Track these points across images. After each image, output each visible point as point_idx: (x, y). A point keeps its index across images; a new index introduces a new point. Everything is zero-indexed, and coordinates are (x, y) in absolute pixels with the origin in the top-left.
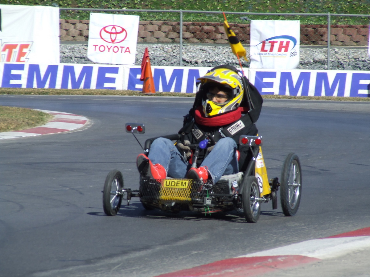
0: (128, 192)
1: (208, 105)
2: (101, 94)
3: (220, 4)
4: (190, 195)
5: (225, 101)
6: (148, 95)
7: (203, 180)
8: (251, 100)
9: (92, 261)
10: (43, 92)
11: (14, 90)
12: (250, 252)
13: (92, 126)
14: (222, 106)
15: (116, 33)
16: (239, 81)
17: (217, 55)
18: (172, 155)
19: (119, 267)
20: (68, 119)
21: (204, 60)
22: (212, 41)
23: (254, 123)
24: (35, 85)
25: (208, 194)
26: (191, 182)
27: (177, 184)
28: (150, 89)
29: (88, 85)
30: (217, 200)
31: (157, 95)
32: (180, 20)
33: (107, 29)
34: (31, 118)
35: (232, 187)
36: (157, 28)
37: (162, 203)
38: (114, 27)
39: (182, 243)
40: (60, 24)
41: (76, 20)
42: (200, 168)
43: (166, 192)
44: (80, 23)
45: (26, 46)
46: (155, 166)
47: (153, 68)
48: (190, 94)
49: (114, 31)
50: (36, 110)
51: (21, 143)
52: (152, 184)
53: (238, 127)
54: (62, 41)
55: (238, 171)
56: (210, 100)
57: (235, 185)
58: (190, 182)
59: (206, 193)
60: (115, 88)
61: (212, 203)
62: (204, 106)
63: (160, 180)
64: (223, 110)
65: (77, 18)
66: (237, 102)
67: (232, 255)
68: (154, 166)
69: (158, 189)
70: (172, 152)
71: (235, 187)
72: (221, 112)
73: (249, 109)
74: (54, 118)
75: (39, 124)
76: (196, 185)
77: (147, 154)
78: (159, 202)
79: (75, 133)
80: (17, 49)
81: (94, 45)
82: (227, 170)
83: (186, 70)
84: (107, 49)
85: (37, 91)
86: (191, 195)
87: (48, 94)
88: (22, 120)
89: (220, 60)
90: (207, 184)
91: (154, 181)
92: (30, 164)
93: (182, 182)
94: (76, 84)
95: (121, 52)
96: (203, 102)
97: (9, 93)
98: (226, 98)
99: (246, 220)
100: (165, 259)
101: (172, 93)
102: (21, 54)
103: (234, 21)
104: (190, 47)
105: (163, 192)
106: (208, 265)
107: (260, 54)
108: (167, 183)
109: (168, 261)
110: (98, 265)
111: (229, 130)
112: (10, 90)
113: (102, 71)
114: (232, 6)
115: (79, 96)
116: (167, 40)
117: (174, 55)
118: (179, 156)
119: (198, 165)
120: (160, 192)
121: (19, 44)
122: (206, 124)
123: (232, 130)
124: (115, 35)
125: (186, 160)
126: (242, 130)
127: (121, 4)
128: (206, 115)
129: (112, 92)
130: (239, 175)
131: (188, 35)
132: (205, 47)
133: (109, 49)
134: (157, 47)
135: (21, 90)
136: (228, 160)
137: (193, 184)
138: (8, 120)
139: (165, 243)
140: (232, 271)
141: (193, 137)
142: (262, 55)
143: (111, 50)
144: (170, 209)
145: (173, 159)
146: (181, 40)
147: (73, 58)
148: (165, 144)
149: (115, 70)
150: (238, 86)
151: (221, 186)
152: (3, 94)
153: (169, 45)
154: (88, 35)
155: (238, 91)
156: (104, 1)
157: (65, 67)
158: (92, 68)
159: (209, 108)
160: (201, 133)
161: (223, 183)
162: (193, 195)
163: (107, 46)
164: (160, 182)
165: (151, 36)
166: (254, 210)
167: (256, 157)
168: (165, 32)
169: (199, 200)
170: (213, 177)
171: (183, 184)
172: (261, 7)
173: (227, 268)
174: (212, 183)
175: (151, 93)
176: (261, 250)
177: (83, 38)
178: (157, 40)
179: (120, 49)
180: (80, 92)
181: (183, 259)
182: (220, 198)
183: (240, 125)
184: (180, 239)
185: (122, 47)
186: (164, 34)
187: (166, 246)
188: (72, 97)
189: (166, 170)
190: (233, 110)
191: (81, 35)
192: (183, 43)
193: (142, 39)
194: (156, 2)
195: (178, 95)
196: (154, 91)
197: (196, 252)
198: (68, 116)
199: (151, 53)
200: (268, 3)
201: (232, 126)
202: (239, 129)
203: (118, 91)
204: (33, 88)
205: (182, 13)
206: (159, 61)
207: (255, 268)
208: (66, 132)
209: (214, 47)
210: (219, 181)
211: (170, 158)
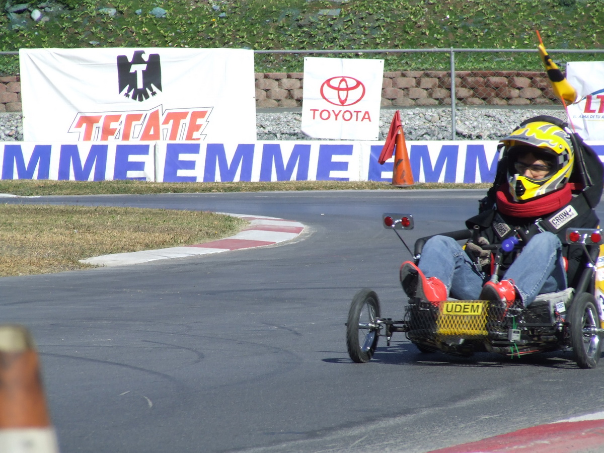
0: (387, 324)
1: (519, 182)
2: (325, 187)
3: (516, 41)
4: (486, 326)
5: (546, 176)
6: (401, 188)
7: (507, 302)
8: (587, 171)
9: (318, 433)
10: (232, 187)
11: (184, 186)
12: (575, 414)
13: (312, 235)
14: (541, 184)
15: (348, 89)
16: (567, 141)
17: (513, 123)
18: (456, 263)
19: (361, 442)
20: (273, 226)
21: (492, 132)
22: (504, 102)
23: (593, 209)
24: (218, 178)
25: (515, 324)
26: (487, 306)
27: (465, 308)
28: (405, 177)
29: (303, 174)
30: (531, 334)
31: (417, 187)
32: (450, 69)
33: (332, 83)
34: (213, 225)
35: (555, 311)
36: (414, 82)
37: (441, 340)
38: (343, 80)
39: (463, 404)
40: (256, 80)
41: (282, 74)
42: (503, 282)
43: (446, 322)
44: (288, 78)
45: (202, 114)
46: (430, 280)
47: (409, 144)
48: (471, 184)
49: (343, 85)
50: (220, 213)
51: (197, 264)
52: (424, 310)
53: (566, 216)
54: (260, 107)
55: (566, 286)
56: (522, 174)
57: (561, 309)
58: (485, 306)
59: (512, 323)
60: (347, 179)
61: (522, 338)
62: (511, 184)
63: (438, 302)
64: (542, 191)
65: (283, 70)
66: (565, 176)
67: (546, 420)
68: (428, 280)
69: (433, 318)
70: (457, 258)
71: (560, 312)
72: (539, 193)
73: (584, 187)
74: (250, 225)
75: (225, 234)
76: (495, 308)
77: (417, 262)
78: (435, 338)
79: (284, 247)
80: (187, 120)
81: (311, 110)
82: (546, 285)
83: (463, 146)
84: (333, 116)
85: (221, 185)
86: (488, 325)
87: (239, 190)
88: (197, 230)
90: (513, 307)
91: (429, 305)
92: (213, 293)
93: (473, 306)
94: (284, 174)
95: (357, 120)
96: (509, 178)
97: (175, 191)
98: (546, 170)
99: (578, 365)
100: (437, 428)
101: (440, 183)
102: (194, 127)
103: (539, 68)
104: (468, 111)
105: (442, 322)
106: (508, 434)
107: (583, 117)
108: (449, 307)
109: (442, 431)
110: (328, 438)
111: (553, 222)
112: (178, 186)
113: (327, 151)
114: (536, 43)
115: (290, 191)
116: (432, 101)
117: (443, 126)
118: (469, 265)
119: (500, 278)
120: (437, 322)
121: (191, 111)
122: (515, 214)
123: (556, 221)
124: (346, 92)
125: (481, 270)
126: (572, 220)
127: (355, 46)
128: (516, 199)
129: (344, 185)
130: (567, 292)
131: (464, 92)
132: (492, 112)
133: (336, 116)
134: (414, 114)
135: (195, 186)
136: (547, 268)
137: (491, 309)
138: (176, 229)
139: (436, 405)
140: (546, 442)
141: (495, 234)
142: (586, 119)
143: (340, 116)
144: (456, 350)
145: (458, 269)
146: (454, 100)
147: (278, 135)
148: (444, 245)
149: (347, 150)
150: (566, 150)
151: (537, 311)
152: (166, 193)
153: (434, 110)
154: (302, 98)
155: (566, 158)
156: (326, 42)
157: (265, 146)
158: (309, 147)
159: (521, 188)
160: (507, 228)
161: (540, 306)
162: (490, 325)
163: (333, 111)
164: (437, 307)
165: (404, 96)
166: (591, 349)
167: (595, 263)
168: (427, 89)
169: (501, 333)
170: (524, 297)
171: (475, 309)
172: (583, 44)
173: (537, 438)
174: (521, 306)
175: (407, 184)
176: (592, 411)
177: (294, 103)
178: (413, 102)
179: (354, 114)
180: (291, 185)
181: (466, 427)
182: (535, 330)
183: (570, 213)
184: (460, 398)
185: (357, 112)
186: (425, 92)
187: (437, 408)
188: (278, 194)
189: (446, 287)
190: (558, 190)
191: (290, 95)
192: (456, 104)
193: (390, 102)
194: (411, 40)
195: (451, 187)
196: (412, 181)
197: (487, 417)
198: (273, 221)
199: (405, 122)
200: (594, 38)
201: (557, 215)
202: (567, 220)
203: (352, 183)
204: (216, 181)
205: (453, 53)
206: (419, 136)
207: (584, 437)
208: (270, 246)
209: (507, 110)
210: (532, 303)
211: (454, 267)
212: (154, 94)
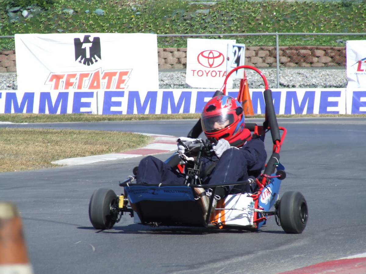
3: (316, 28)
9: (195, 266)
10: (143, 117)
11: (115, 117)
12: (351, 254)
15: (214, 58)
17: (314, 78)
19: (222, 271)
20: (168, 140)
21: (302, 83)
22: (309, 65)
24: (135, 112)
28: (249, 111)
29: (187, 109)
31: (256, 117)
32: (276, 45)
33: (204, 54)
34: (132, 140)
36: (254, 53)
38: (211, 52)
39: (283, 248)
40: (158, 52)
41: (174, 49)
44: (178, 51)
47: (251, 91)
48: (289, 115)
49: (211, 56)
50: (136, 133)
51: (123, 164)
54: (161, 69)
65: (175, 46)
67: (333, 258)
74: (155, 140)
75: (140, 145)
80: (117, 77)
81: (192, 70)
83: (284, 92)
84: (205, 74)
85: (137, 116)
87: (148, 119)
88: (123, 143)
89: (317, 83)
94: (175, 109)
95: (219, 76)
97: (109, 119)
100: (267, 263)
103: (330, 44)
104: (288, 71)
106: (310, 266)
107: (357, 74)
109: (270, 265)
110: (201, 269)
112: (111, 116)
113: (201, 95)
114: (328, 29)
115: (179, 120)
116: (265, 65)
117: (272, 80)
121: (119, 71)
124: (212, 59)
127: (218, 31)
131: (285, 59)
132: (302, 71)
133: (207, 74)
134: (254, 73)
135: (122, 116)
138: (110, 143)
139: (267, 248)
140: (333, 271)
143: (209, 74)
146: (278, 64)
147: (172, 86)
152: (104, 121)
153: (266, 70)
154: (186, 63)
156: (200, 29)
157: (164, 92)
158: (190, 93)
163: (205, 71)
165: (248, 61)
172: (356, 30)
173: (328, 269)
175: (250, 115)
177: (182, 66)
178: (254, 65)
179: (218, 73)
180: (180, 116)
181: (285, 262)
185: (220, 72)
186: (261, 59)
187: (267, 251)
188: (172, 121)
191: (179, 62)
192: (280, 67)
194: (252, 28)
196: (253, 113)
197: (298, 256)
198: (168, 138)
199: (249, 78)
200: (363, 26)
204: (134, 114)
205: (278, 36)
207: (356, 268)
208: (167, 153)
209: (311, 70)
212: (96, 61)
